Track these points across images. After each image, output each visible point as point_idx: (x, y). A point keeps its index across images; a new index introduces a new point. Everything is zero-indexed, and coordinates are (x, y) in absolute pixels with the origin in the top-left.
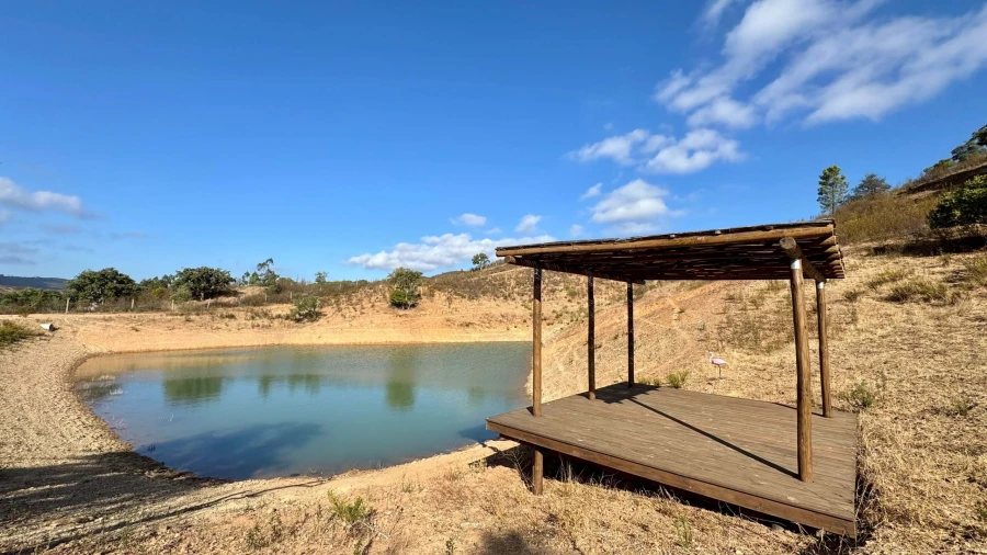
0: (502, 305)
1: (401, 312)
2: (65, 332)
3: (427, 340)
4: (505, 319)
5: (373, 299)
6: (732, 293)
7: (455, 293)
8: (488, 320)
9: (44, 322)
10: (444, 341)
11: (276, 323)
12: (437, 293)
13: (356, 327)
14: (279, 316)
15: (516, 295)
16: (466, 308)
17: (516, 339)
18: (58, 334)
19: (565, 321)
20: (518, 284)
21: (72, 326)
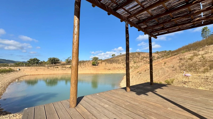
0: (118, 65)
1: (94, 66)
2: (22, 71)
3: (100, 73)
4: (118, 68)
5: (88, 64)
6: (181, 58)
7: (107, 62)
8: (114, 68)
9: (18, 68)
10: (104, 73)
11: (67, 69)
12: (103, 62)
13: (84, 70)
14: (68, 68)
15: (121, 63)
16: (109, 65)
17: (121, 73)
18: (20, 71)
19: (133, 68)
20: (122, 60)
21: (24, 69)
